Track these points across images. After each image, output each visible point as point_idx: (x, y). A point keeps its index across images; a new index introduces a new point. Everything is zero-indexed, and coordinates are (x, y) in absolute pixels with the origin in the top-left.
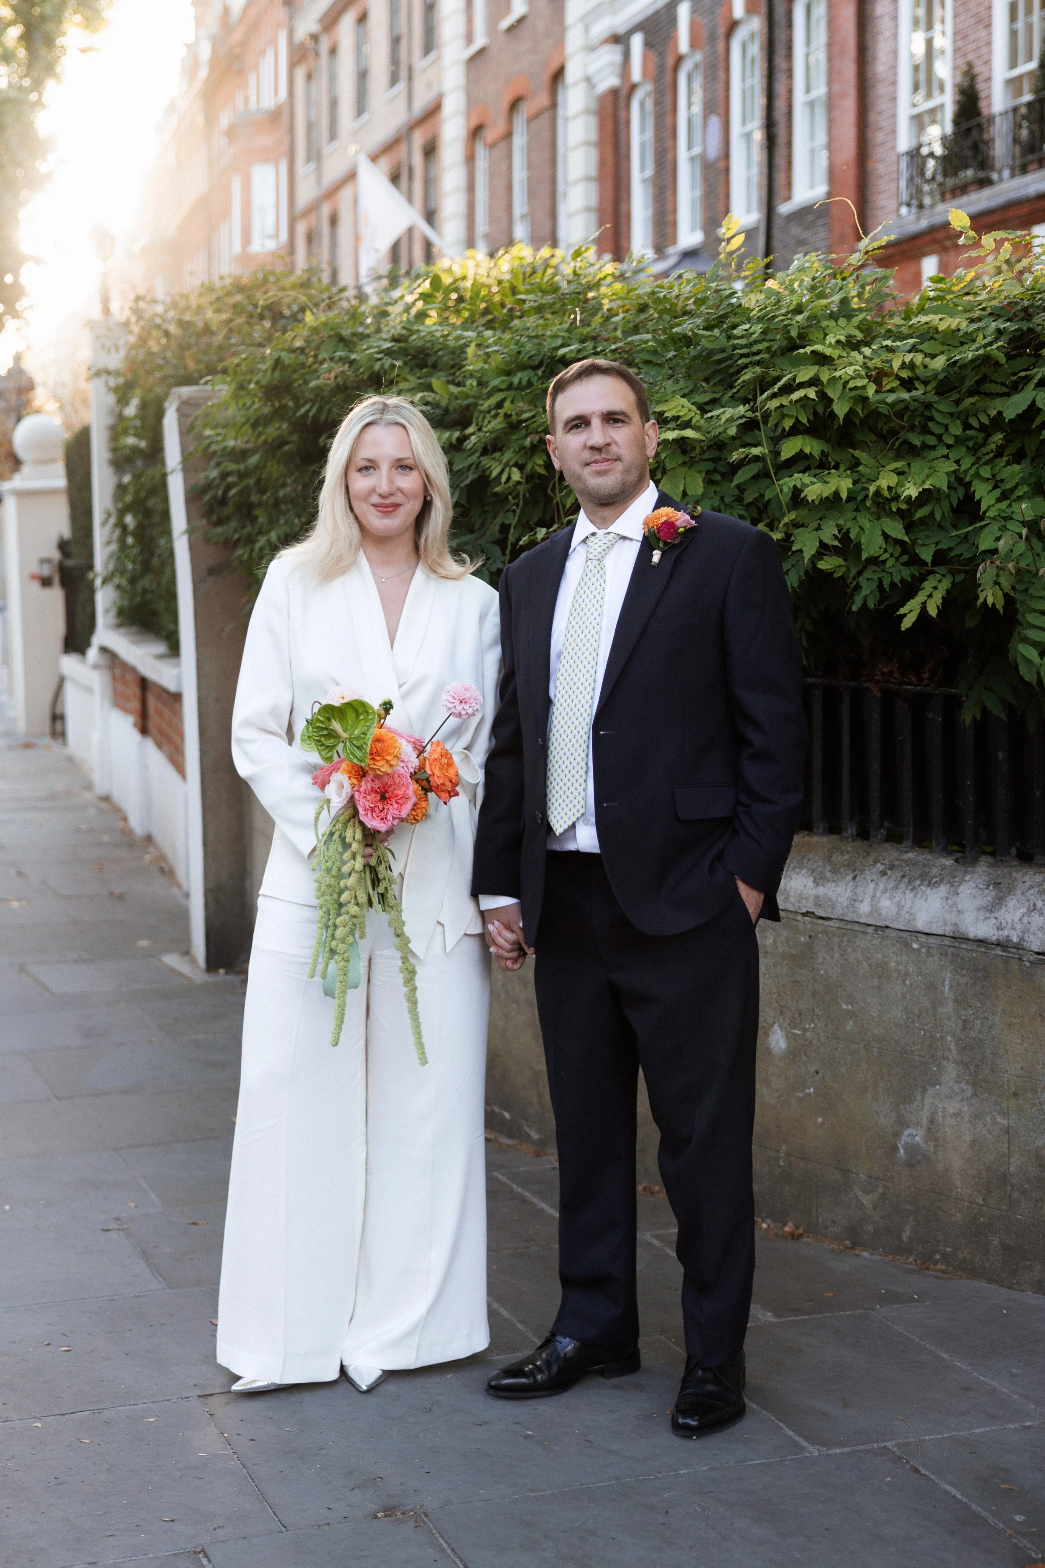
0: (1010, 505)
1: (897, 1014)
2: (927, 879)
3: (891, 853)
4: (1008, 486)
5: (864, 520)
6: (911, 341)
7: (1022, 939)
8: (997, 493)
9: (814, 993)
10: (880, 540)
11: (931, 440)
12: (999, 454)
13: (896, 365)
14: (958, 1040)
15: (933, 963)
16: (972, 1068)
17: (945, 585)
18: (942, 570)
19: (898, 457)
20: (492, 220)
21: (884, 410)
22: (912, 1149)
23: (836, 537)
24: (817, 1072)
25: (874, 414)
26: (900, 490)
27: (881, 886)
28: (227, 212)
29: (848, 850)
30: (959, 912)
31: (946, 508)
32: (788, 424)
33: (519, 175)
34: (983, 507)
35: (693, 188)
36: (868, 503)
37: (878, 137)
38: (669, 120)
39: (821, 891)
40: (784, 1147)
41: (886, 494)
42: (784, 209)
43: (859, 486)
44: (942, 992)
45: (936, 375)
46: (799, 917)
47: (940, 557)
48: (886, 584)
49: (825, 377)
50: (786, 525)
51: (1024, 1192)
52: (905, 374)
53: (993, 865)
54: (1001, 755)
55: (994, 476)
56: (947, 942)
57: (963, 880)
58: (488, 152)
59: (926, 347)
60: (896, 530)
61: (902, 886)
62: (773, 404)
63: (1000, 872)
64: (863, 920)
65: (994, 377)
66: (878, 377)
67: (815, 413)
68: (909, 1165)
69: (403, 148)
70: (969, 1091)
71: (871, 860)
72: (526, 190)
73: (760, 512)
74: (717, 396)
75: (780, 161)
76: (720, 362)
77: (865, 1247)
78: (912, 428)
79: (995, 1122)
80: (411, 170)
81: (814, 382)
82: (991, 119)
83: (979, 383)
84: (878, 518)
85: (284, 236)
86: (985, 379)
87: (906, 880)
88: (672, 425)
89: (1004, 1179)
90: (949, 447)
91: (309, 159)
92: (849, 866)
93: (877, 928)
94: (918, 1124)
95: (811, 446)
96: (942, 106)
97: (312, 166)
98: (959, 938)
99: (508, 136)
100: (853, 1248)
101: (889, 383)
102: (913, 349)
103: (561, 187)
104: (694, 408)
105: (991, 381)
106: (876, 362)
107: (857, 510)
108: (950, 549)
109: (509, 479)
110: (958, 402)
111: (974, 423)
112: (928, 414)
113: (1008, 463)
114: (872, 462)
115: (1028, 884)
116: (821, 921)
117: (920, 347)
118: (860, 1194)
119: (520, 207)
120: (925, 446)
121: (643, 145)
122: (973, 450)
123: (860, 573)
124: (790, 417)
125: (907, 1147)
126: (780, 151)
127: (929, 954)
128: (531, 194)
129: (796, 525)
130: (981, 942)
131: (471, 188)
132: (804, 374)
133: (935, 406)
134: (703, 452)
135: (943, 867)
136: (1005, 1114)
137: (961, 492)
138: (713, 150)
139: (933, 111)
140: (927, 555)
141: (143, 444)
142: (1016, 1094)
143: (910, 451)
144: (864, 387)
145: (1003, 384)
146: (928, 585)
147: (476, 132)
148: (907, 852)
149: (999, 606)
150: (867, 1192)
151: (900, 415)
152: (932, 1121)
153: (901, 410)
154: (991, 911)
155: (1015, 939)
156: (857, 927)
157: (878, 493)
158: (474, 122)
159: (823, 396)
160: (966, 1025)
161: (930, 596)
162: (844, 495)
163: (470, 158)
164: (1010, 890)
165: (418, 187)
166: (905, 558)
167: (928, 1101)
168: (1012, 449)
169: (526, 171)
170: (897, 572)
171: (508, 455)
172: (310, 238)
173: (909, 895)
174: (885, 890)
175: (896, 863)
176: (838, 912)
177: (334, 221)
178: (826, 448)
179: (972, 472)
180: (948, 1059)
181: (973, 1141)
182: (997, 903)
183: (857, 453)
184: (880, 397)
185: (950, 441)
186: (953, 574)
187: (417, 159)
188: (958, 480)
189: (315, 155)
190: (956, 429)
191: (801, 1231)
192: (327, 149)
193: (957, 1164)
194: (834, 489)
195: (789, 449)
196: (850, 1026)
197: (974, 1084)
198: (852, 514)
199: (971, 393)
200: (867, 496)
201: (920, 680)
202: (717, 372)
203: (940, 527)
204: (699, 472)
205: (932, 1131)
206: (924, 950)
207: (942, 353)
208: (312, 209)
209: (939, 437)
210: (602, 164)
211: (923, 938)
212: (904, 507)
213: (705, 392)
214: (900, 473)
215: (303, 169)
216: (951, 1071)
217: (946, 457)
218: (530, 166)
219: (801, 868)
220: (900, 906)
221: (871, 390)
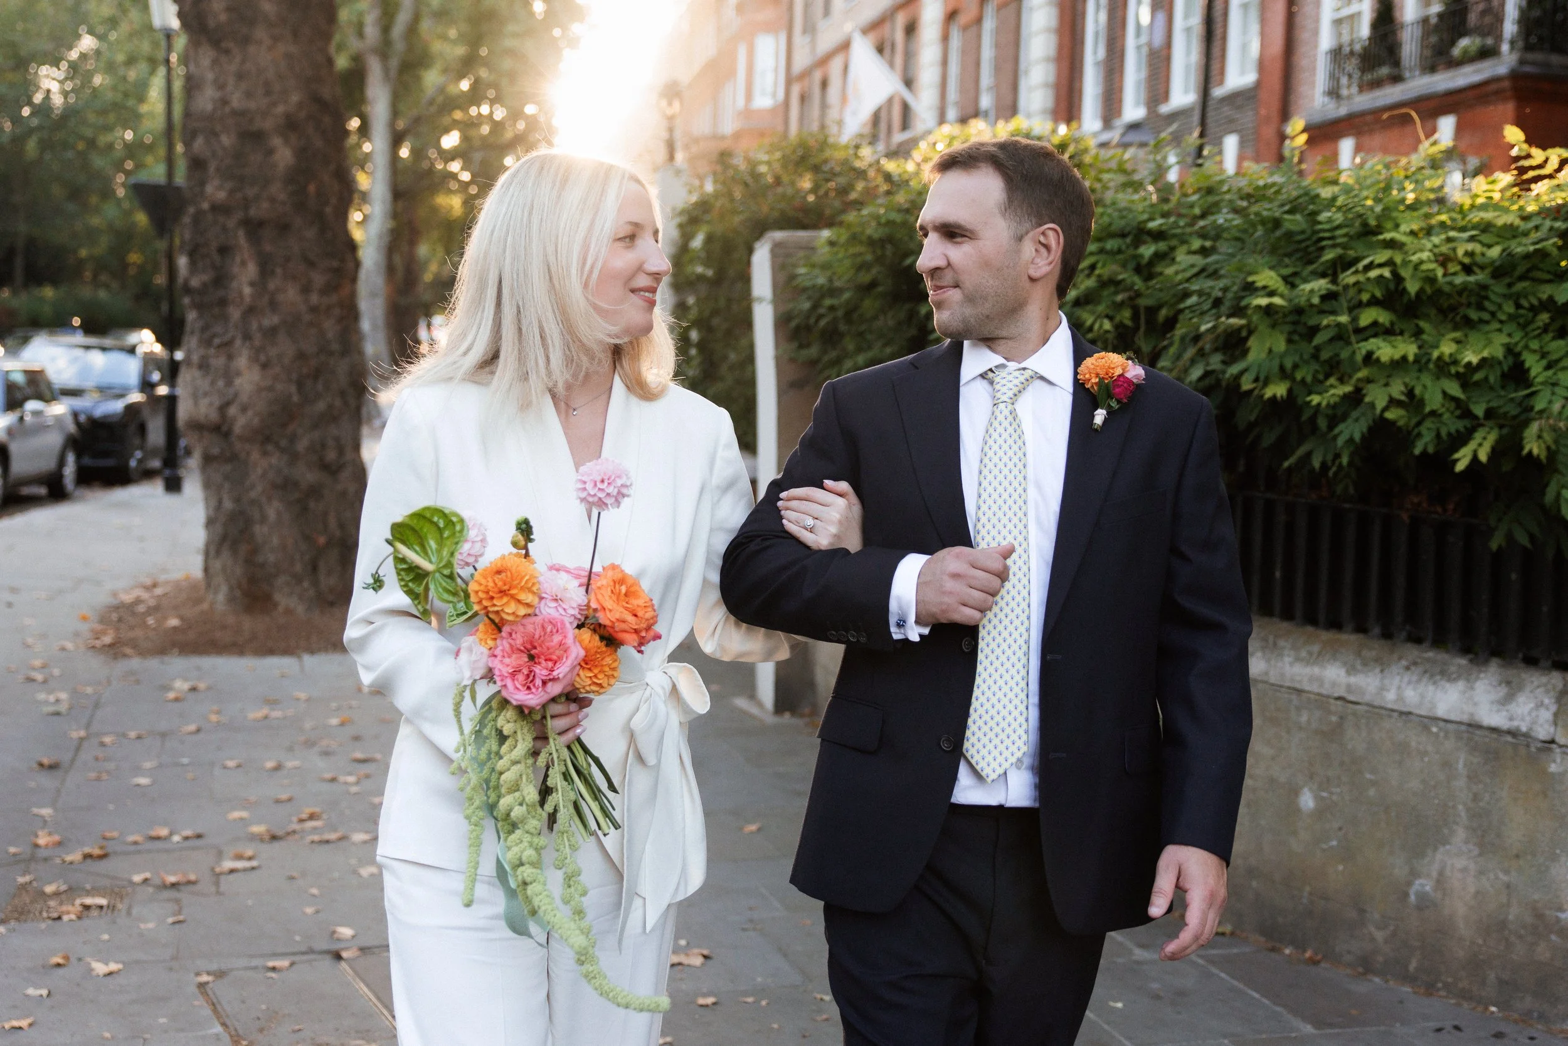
0: (1555, 374)
1: (1415, 784)
2: (1446, 675)
3: (1413, 652)
4: (1554, 357)
5: (1426, 379)
6: (1473, 233)
7: (1531, 729)
8: (1544, 362)
9: (1342, 763)
10: (1439, 397)
11: (1486, 316)
12: (1545, 329)
13: (1460, 252)
14: (1468, 810)
15: (1449, 744)
16: (1479, 833)
17: (1492, 437)
18: (1490, 423)
19: (1456, 328)
20: (962, 90)
21: (1447, 289)
22: (1422, 897)
23: (1403, 393)
24: (1340, 829)
25: (1439, 292)
26: (1459, 357)
27: (1406, 679)
28: (732, 73)
29: (1375, 647)
30: (1475, 704)
31: (1499, 373)
32: (1365, 297)
33: (987, 53)
34: (1533, 373)
35: (1139, 70)
36: (1431, 366)
37: (1303, 36)
38: (1119, 13)
39: (1353, 680)
40: (1308, 889)
41: (1447, 359)
42: (1218, 92)
43: (1423, 351)
44: (1456, 769)
45: (1493, 262)
46: (1332, 701)
47: (1490, 414)
48: (1444, 433)
49: (1398, 259)
50: (1359, 380)
51: (1520, 937)
52: (1467, 260)
53: (1503, 666)
54: (1514, 576)
55: (1541, 347)
56: (1463, 728)
57: (1477, 678)
58: (961, 34)
59: (1485, 238)
60: (1454, 389)
61: (1425, 680)
62: (1351, 280)
63: (1511, 673)
64: (1390, 706)
65: (1541, 266)
66: (1444, 260)
67: (1388, 289)
68: (1420, 908)
69: (887, 27)
70: (1476, 852)
71: (1395, 656)
72: (993, 67)
73: (1332, 367)
74: (1298, 269)
75: (1216, 51)
76: (1300, 242)
77: (1376, 973)
78: (1469, 305)
79: (1497, 878)
80: (893, 46)
81: (1390, 263)
82: (1402, 26)
83: (1529, 270)
84: (1438, 378)
85: (781, 95)
86: (1534, 268)
87: (1427, 675)
88: (1262, 293)
89: (1503, 925)
90: (1501, 322)
91: (805, 32)
92: (1378, 660)
93: (1402, 713)
94: (1428, 876)
95: (1383, 317)
96: (1359, 14)
97: (807, 39)
98: (1474, 726)
99: (979, 20)
100: (1364, 974)
101: (1453, 268)
102: (1472, 239)
103: (1022, 66)
104: (1279, 279)
105: (1539, 269)
106: (1444, 249)
107: (1420, 370)
108: (1499, 407)
109: (1101, 326)
110: (1510, 285)
111: (1525, 303)
112: (1483, 293)
113: (1554, 338)
114: (1434, 332)
115: (1536, 683)
116: (1350, 706)
117: (1481, 238)
118: (1372, 929)
119: (986, 78)
120: (1481, 321)
121: (1097, 34)
122: (1523, 327)
123: (1419, 424)
124: (1367, 291)
125: (1417, 894)
126: (1216, 45)
127: (1446, 737)
128: (997, 69)
129: (1369, 381)
130: (1494, 730)
131: (945, 62)
132: (1382, 256)
133: (1492, 288)
134: (1285, 316)
135: (1459, 666)
136: (1507, 872)
137: (1511, 360)
138: (1158, 40)
139: (1352, 17)
140: (1479, 410)
141: (710, 273)
142: (1517, 856)
143: (1469, 324)
144: (1433, 270)
145: (1549, 272)
146: (1478, 435)
147: (951, 16)
148: (1426, 652)
149: (1543, 457)
150: (1378, 928)
151: (1460, 293)
152: (1441, 873)
153: (1464, 289)
154: (1503, 705)
155: (1524, 729)
156: (1383, 712)
157: (1440, 358)
158: (950, 8)
159: (1395, 274)
160: (1476, 798)
161: (1480, 445)
162: (1411, 358)
163: (945, 38)
164: (1520, 688)
165: (899, 60)
166: (1458, 412)
167: (1439, 856)
168: (1556, 325)
169: (994, 50)
170: (1452, 424)
171: (1101, 308)
172: (803, 98)
173: (1431, 688)
174: (1409, 683)
175: (1419, 661)
176: (1367, 698)
177: (824, 84)
178: (1393, 317)
179: (1521, 344)
180: (1457, 824)
181: (1477, 893)
182: (1509, 698)
183: (1422, 324)
184: (1448, 279)
185: (1503, 318)
186: (1501, 427)
187: (899, 36)
188: (1509, 350)
189: (810, 29)
190: (1509, 308)
191: (1319, 957)
192: (822, 25)
193: (1461, 910)
194: (1402, 353)
195: (1367, 317)
196: (1372, 792)
197: (1481, 845)
198: (1415, 374)
199: (1522, 278)
200: (1429, 360)
201: (1445, 510)
202: (1297, 250)
203: (1491, 388)
204: (1282, 332)
205: (1441, 881)
206: (1442, 734)
207: (1497, 243)
208: (806, 74)
209: (1493, 314)
210: (1060, 47)
211: (1442, 724)
212: (1461, 370)
213: (1287, 266)
214: (1458, 342)
215: (799, 39)
216: (1461, 834)
217: (1500, 330)
218: (997, 46)
219: (1335, 659)
220: (1422, 696)
221: (1440, 272)
